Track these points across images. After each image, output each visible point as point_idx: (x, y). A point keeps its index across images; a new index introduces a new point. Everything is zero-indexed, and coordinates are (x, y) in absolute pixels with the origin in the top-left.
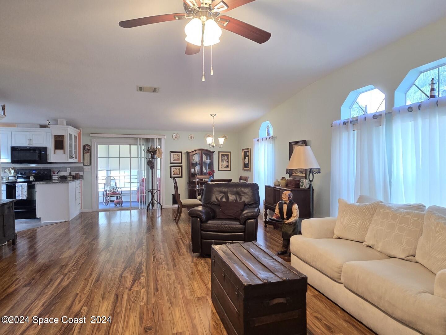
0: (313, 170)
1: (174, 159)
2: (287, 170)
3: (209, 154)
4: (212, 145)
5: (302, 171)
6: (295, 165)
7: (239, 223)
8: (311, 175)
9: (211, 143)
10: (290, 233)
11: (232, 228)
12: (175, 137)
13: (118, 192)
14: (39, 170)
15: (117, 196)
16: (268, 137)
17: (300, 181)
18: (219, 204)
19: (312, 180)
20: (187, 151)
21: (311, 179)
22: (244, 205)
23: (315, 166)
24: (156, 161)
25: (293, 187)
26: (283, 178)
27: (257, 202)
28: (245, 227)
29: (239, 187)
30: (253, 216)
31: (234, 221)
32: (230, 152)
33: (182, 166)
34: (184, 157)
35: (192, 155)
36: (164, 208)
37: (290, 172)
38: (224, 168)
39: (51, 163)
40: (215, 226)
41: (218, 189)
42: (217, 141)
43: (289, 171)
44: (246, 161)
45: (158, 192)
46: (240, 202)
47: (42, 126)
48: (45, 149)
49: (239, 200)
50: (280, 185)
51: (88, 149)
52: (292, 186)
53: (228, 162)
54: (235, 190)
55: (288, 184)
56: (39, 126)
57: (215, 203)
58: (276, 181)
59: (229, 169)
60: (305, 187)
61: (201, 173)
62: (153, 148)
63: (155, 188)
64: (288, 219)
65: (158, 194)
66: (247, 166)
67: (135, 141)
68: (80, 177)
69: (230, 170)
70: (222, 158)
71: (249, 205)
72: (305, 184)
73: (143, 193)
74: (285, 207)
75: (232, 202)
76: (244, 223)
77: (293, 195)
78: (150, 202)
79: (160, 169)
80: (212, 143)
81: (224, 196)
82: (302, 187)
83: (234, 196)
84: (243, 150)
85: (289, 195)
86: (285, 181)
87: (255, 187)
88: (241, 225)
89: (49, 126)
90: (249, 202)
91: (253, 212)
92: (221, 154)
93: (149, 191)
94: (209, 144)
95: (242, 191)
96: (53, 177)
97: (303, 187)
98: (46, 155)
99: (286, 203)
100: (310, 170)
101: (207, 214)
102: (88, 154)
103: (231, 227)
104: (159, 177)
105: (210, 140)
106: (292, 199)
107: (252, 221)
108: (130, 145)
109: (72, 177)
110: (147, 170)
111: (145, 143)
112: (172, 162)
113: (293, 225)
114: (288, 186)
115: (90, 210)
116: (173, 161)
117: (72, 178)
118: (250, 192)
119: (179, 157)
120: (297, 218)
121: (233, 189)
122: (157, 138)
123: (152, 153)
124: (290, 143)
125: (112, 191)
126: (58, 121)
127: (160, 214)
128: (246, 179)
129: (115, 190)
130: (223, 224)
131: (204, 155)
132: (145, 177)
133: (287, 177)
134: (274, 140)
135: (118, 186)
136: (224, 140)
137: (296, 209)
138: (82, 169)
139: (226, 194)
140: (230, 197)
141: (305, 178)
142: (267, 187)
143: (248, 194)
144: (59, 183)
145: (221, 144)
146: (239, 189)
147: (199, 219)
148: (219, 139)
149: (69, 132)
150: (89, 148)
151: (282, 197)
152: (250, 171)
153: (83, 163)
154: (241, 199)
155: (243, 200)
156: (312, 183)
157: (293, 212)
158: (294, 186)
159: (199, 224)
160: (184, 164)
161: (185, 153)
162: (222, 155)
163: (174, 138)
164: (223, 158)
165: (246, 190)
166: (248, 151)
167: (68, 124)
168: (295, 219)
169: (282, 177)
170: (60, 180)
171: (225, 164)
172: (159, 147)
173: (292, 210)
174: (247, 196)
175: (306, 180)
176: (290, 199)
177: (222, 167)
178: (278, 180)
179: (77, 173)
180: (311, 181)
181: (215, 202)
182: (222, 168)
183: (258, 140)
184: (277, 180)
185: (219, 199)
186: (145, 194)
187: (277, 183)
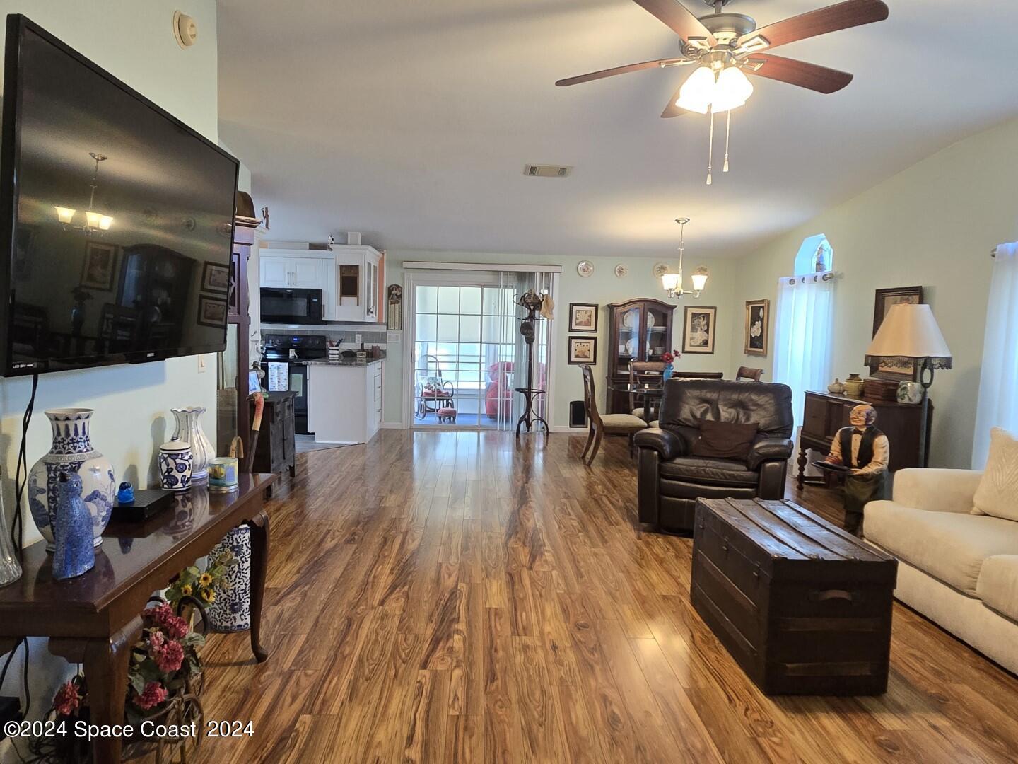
0: (934, 362)
1: (578, 321)
2: (867, 357)
3: (662, 311)
4: (676, 291)
5: (904, 361)
6: (885, 347)
7: (745, 468)
8: (927, 372)
9: (674, 287)
10: (863, 498)
11: (728, 477)
12: (584, 270)
13: (444, 392)
14: (304, 338)
15: (443, 400)
16: (820, 274)
17: (897, 385)
18: (698, 426)
19: (928, 382)
20: (609, 303)
21: (926, 379)
22: (755, 431)
23: (938, 351)
24: (539, 324)
25: (879, 399)
26: (854, 376)
27: (788, 426)
28: (759, 477)
29: (746, 392)
30: (778, 453)
31: (732, 463)
32: (715, 308)
33: (595, 339)
34: (603, 316)
35: (621, 313)
36: (551, 432)
37: (874, 363)
38: (698, 346)
39: (326, 323)
40: (691, 470)
41: (696, 393)
42: (687, 282)
43: (869, 361)
44: (756, 331)
45: (540, 394)
46: (746, 424)
47: (313, 246)
48: (318, 293)
49: (743, 421)
50: (845, 393)
51: (396, 295)
52: (877, 397)
53: (707, 331)
54: (735, 396)
55: (866, 391)
56: (308, 247)
57: (689, 424)
58: (834, 382)
59: (709, 349)
60: (910, 399)
61: (642, 356)
62: (535, 295)
63: (534, 386)
64: (861, 466)
65: (540, 400)
66: (757, 344)
67: (496, 278)
68: (380, 355)
69: (712, 353)
70: (693, 321)
71: (766, 432)
72: (910, 392)
73: (508, 396)
74: (856, 441)
75: (728, 424)
76: (758, 469)
77: (878, 414)
78: (523, 417)
79: (545, 343)
80: (677, 287)
81: (710, 410)
82: (902, 399)
83: (732, 411)
84: (749, 303)
85: (867, 414)
86: (858, 384)
87: (782, 394)
88: (750, 473)
89: (331, 246)
90: (769, 425)
91: (776, 446)
92: (690, 311)
93: (522, 391)
94: (671, 289)
95: (752, 400)
96: (331, 352)
97: (906, 401)
98: (320, 306)
99: (860, 433)
100: (925, 361)
101: (673, 443)
102: (396, 305)
103: (730, 475)
104: (544, 362)
105: (671, 281)
106: (874, 423)
107: (776, 466)
108: (482, 286)
109: (365, 353)
110: (518, 345)
111: (515, 284)
112: (574, 327)
113: (872, 481)
114: (866, 395)
115: (397, 425)
116: (576, 325)
117: (365, 356)
118: (770, 403)
119: (590, 316)
120: (885, 466)
121: (732, 394)
122: (542, 273)
123: (532, 305)
124: (878, 291)
125: (432, 387)
126: (347, 235)
127: (541, 447)
128: (755, 374)
129: (438, 387)
130: (708, 467)
131: (649, 313)
132: (513, 361)
133: (864, 373)
134: (835, 282)
135: (445, 376)
136: (705, 280)
137: (884, 447)
138: (383, 338)
139: (713, 404)
140: (722, 413)
141: (911, 379)
142: (809, 396)
143: (765, 409)
144: (339, 364)
145: (698, 291)
146: (744, 396)
147: (656, 453)
148: (693, 277)
149: (365, 258)
150: (399, 294)
151: (851, 417)
152: (764, 355)
153: (387, 325)
154: (748, 419)
155: (752, 421)
156: (928, 390)
157: (875, 453)
158: (880, 397)
159: (657, 462)
160: (602, 335)
161: (603, 308)
162: (694, 315)
163: (581, 272)
164: (695, 323)
165: (762, 399)
166: (763, 307)
167: (365, 242)
168: (879, 468)
169: (851, 374)
170: (342, 359)
171: (700, 336)
172: (546, 292)
173: (874, 448)
174: (763, 413)
175: (914, 383)
176: (870, 423)
177: (693, 344)
178: (840, 381)
179: (375, 345)
180: (925, 386)
181: (689, 421)
182: (691, 346)
183: (792, 282)
184: (837, 380)
185: (698, 415)
186: (511, 399)
187: (836, 388)
